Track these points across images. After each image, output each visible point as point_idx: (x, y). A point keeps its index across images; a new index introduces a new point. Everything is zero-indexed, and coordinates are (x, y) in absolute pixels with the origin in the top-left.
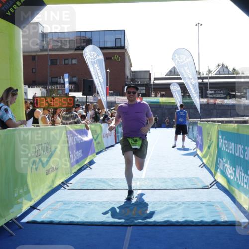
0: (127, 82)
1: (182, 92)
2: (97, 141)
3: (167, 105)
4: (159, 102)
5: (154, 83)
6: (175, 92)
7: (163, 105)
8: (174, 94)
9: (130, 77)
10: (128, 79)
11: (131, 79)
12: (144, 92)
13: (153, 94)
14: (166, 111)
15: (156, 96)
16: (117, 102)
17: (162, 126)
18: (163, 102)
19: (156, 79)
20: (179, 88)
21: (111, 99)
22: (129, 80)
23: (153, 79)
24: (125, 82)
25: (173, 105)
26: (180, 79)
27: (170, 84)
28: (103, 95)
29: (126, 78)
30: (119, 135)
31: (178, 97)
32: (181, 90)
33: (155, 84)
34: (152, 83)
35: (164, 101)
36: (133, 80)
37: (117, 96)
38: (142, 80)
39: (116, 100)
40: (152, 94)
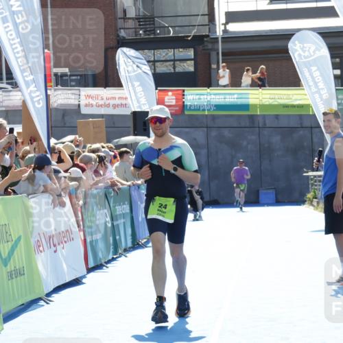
0: (123, 33)
1: (335, 67)
2: (10, 267)
3: (277, 117)
4: (246, 107)
5: (225, 31)
6: (308, 65)
7: (264, 116)
8: (303, 73)
9: (132, 13)
10: (125, 18)
11: (138, 19)
12: (189, 67)
13: (224, 75)
14: (276, 139)
15: (235, 82)
16: (84, 111)
17: (262, 198)
18: (263, 107)
19: (232, 17)
20: (325, 52)
21: (63, 97)
22: (130, 24)
23: (220, 18)
24: (117, 30)
25: (301, 117)
26: (331, 12)
27: (287, 36)
28: (32, 88)
29: (120, 14)
30: (99, 236)
31: (321, 85)
32: (333, 57)
33: (229, 38)
34: (219, 32)
35: (267, 102)
36: (147, 21)
37: (86, 85)
38: (180, 21)
39: (83, 103)
40: (218, 78)
